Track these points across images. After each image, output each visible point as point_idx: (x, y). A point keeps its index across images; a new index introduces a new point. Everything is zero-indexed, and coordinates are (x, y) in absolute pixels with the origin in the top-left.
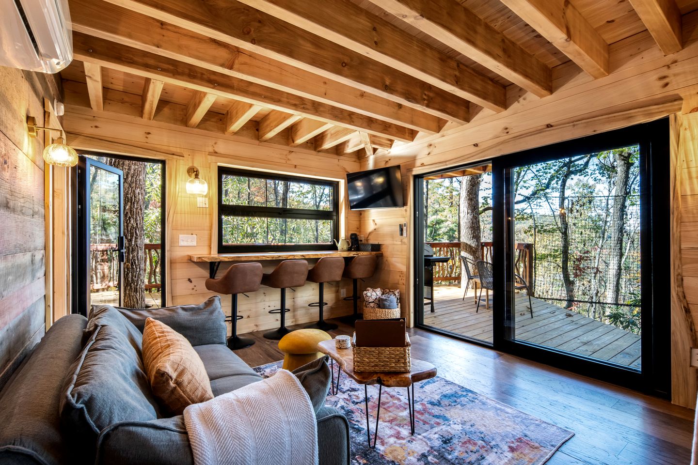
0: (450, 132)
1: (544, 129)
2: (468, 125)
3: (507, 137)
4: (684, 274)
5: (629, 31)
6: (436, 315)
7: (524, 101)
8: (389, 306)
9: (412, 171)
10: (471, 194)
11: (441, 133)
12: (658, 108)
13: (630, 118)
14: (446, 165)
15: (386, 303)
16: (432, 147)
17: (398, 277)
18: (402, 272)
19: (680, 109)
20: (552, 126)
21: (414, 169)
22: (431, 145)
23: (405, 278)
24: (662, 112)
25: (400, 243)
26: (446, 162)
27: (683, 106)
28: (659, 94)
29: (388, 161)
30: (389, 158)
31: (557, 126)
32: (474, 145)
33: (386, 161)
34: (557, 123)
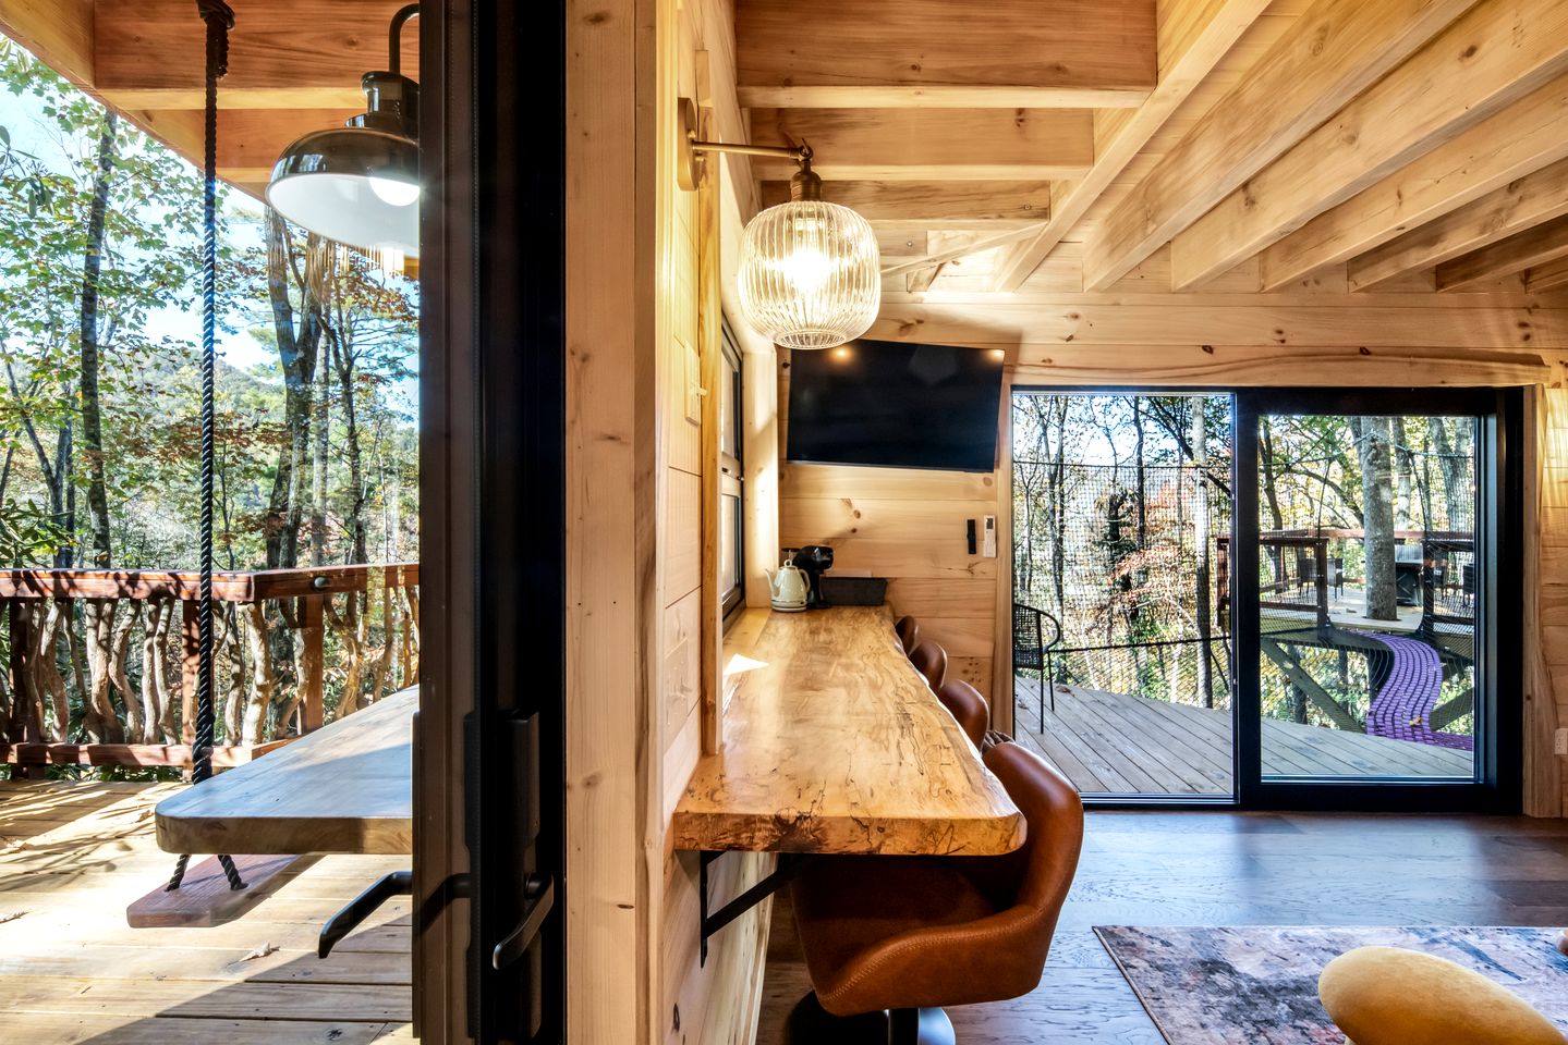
0: (1134, 298)
1: (1356, 354)
3: (1281, 351)
4: (1544, 623)
7: (1317, 287)
11: (1110, 293)
12: (1524, 370)
16: (1078, 322)
18: (973, 660)
19: (1547, 379)
20: (1368, 353)
22: (1077, 317)
23: (985, 676)
25: (968, 574)
27: (1545, 376)
28: (1520, 349)
29: (911, 325)
30: (918, 318)
31: (1377, 355)
32: (1205, 348)
33: (903, 322)
34: (1377, 350)
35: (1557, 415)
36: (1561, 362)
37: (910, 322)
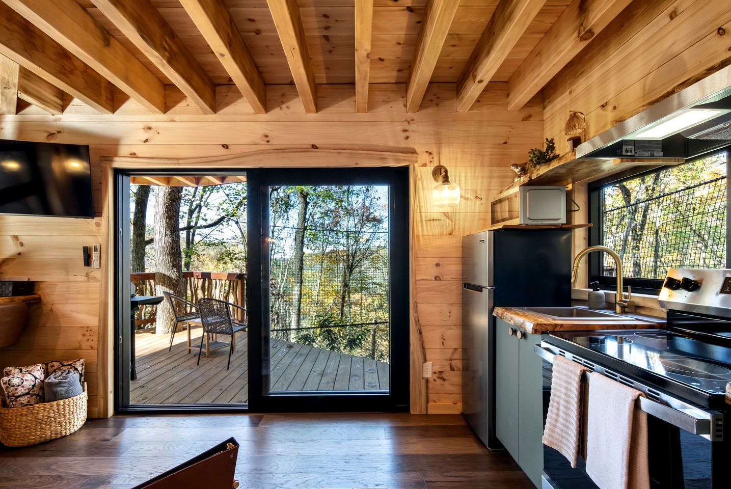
0: (185, 117)
1: (309, 148)
2: (213, 116)
3: (267, 147)
4: (418, 301)
5: (382, 77)
6: (141, 382)
7: (288, 110)
8: (67, 392)
9: (112, 161)
10: (170, 211)
11: (169, 115)
12: (403, 157)
13: (384, 159)
14: (179, 164)
15: (59, 389)
16: (151, 132)
17: (80, 337)
18: (88, 329)
19: (416, 162)
20: (317, 148)
21: (116, 159)
22: (150, 128)
23: (95, 338)
24: (405, 160)
25: (85, 278)
26: (178, 159)
27: (419, 160)
28: (403, 144)
29: (54, 134)
30: (58, 130)
31: (322, 148)
32: (223, 146)
33: (49, 132)
34: (323, 146)
35: (425, 182)
36: (427, 152)
37: (53, 132)
